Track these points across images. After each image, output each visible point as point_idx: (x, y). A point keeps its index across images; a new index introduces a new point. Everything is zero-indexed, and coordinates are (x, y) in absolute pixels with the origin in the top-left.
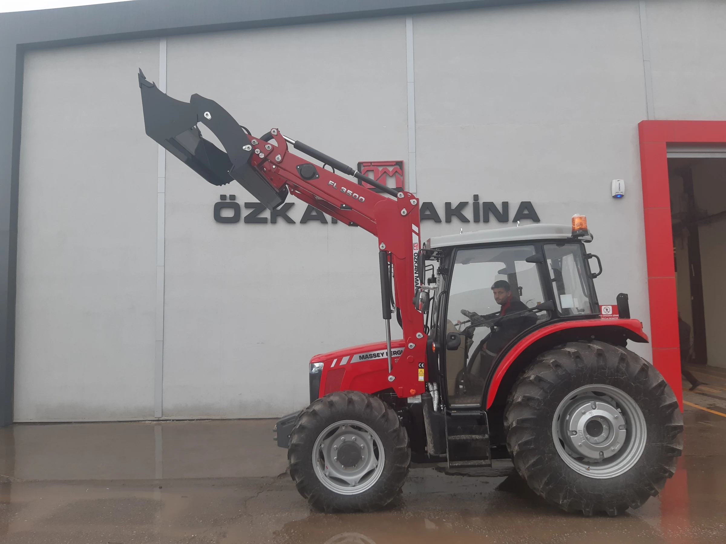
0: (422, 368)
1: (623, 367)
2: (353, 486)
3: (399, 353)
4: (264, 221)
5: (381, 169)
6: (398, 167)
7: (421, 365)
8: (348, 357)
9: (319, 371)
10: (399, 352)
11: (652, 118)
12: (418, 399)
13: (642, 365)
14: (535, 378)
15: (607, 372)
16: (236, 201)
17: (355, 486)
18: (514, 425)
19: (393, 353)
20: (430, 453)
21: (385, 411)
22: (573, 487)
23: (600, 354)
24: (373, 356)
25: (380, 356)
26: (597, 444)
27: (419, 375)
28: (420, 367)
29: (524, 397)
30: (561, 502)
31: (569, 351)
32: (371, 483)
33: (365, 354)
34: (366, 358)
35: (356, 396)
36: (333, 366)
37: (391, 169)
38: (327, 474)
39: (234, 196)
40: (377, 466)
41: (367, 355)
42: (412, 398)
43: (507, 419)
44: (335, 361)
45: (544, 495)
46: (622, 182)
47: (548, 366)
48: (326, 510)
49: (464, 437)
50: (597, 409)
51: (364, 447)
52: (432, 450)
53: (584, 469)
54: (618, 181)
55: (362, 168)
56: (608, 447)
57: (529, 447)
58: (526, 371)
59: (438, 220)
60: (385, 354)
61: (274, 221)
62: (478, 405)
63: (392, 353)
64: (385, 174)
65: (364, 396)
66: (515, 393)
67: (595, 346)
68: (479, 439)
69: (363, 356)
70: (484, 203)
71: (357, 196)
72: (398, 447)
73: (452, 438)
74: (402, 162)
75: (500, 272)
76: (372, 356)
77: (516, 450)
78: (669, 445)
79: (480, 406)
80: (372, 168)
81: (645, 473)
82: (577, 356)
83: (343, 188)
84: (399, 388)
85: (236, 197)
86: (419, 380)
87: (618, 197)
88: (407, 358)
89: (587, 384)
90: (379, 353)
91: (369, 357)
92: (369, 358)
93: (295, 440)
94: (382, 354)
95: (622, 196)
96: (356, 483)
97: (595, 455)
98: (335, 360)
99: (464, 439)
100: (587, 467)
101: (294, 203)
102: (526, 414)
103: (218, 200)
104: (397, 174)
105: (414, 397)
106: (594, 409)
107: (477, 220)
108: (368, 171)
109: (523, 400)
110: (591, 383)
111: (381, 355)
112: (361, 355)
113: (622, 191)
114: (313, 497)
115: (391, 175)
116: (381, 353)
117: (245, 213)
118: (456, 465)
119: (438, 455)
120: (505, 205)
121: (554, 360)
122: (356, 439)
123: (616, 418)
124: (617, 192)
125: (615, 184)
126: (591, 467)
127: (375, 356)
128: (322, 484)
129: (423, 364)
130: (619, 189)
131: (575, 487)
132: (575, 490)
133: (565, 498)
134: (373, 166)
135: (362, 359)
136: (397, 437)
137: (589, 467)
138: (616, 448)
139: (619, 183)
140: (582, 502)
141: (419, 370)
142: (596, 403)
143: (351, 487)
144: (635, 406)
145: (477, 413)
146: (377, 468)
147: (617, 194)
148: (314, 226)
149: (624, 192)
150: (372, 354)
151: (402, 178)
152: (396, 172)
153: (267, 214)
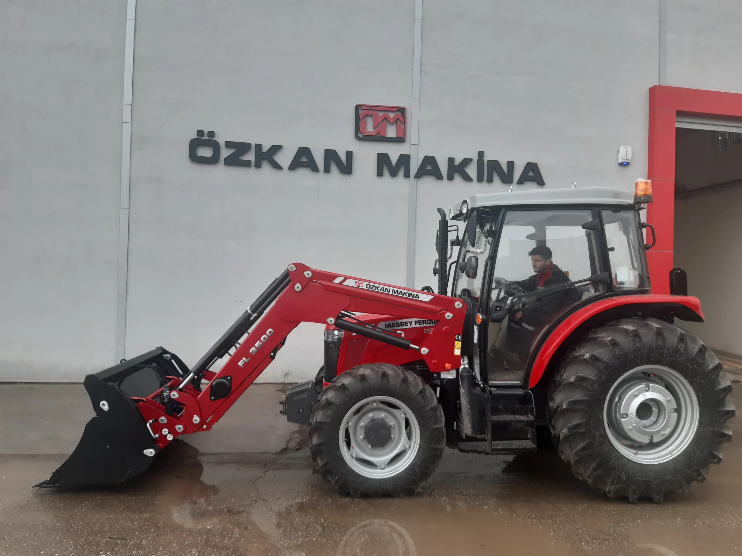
0: (459, 340)
1: (681, 347)
2: (382, 469)
3: (429, 323)
4: (247, 164)
5: (381, 114)
6: (399, 113)
7: (458, 337)
9: (338, 339)
11: (663, 84)
12: (452, 373)
13: (700, 345)
14: (590, 357)
15: (665, 352)
16: (215, 139)
17: (384, 469)
18: (565, 406)
19: (422, 322)
20: (465, 434)
21: (422, 387)
22: (622, 473)
23: (659, 333)
24: (400, 325)
25: (408, 325)
26: (646, 427)
27: (455, 348)
28: (457, 339)
29: (577, 377)
30: (608, 488)
31: (626, 329)
32: (403, 466)
33: (391, 322)
34: (392, 327)
35: (389, 369)
37: (392, 115)
38: (354, 455)
39: (213, 132)
40: (410, 447)
41: (393, 324)
42: (445, 372)
43: (552, 399)
45: (590, 481)
46: (630, 149)
47: (604, 344)
48: (352, 494)
49: (508, 417)
50: (651, 391)
51: (394, 425)
52: (470, 430)
53: (632, 454)
54: (626, 147)
55: (361, 112)
56: (659, 431)
57: (579, 430)
58: (577, 349)
59: (439, 177)
60: (413, 323)
61: (258, 165)
62: (519, 382)
64: (385, 121)
65: (399, 370)
66: (564, 371)
67: (653, 324)
68: (524, 421)
69: (389, 324)
70: (489, 161)
72: (435, 426)
73: (494, 418)
74: (405, 108)
75: (529, 237)
77: (563, 433)
78: (720, 430)
79: (521, 384)
80: (371, 112)
81: (694, 459)
82: (636, 335)
84: (433, 361)
85: (215, 133)
86: (455, 354)
87: (625, 164)
88: (443, 329)
89: (643, 365)
90: (407, 322)
91: (396, 325)
92: (395, 327)
93: (319, 416)
94: (411, 323)
95: (628, 164)
96: (385, 466)
97: (645, 440)
99: (508, 420)
100: (635, 451)
101: (282, 146)
102: (578, 396)
103: (195, 137)
104: (399, 122)
105: (448, 372)
106: (647, 391)
107: (480, 179)
108: (367, 115)
109: (576, 380)
110: (648, 363)
111: (409, 324)
112: (387, 323)
113: (629, 159)
114: (337, 481)
115: (392, 122)
116: (409, 322)
117: (225, 153)
118: (498, 448)
119: (476, 436)
120: (511, 165)
121: (611, 338)
122: (385, 416)
123: (668, 401)
124: (624, 160)
125: (622, 150)
126: (639, 452)
127: (402, 325)
128: (349, 467)
129: (460, 336)
130: (626, 156)
131: (624, 473)
132: (623, 477)
133: (612, 484)
134: (373, 110)
135: (388, 327)
136: (434, 416)
137: (637, 452)
138: (666, 432)
139: (627, 150)
140: (629, 488)
141: (456, 342)
142: (649, 385)
143: (380, 469)
144: (689, 389)
145: (520, 392)
146: (410, 450)
147: (623, 161)
148: (304, 174)
149: (630, 159)
150: (400, 323)
151: (403, 126)
152: (398, 119)
153: (250, 157)
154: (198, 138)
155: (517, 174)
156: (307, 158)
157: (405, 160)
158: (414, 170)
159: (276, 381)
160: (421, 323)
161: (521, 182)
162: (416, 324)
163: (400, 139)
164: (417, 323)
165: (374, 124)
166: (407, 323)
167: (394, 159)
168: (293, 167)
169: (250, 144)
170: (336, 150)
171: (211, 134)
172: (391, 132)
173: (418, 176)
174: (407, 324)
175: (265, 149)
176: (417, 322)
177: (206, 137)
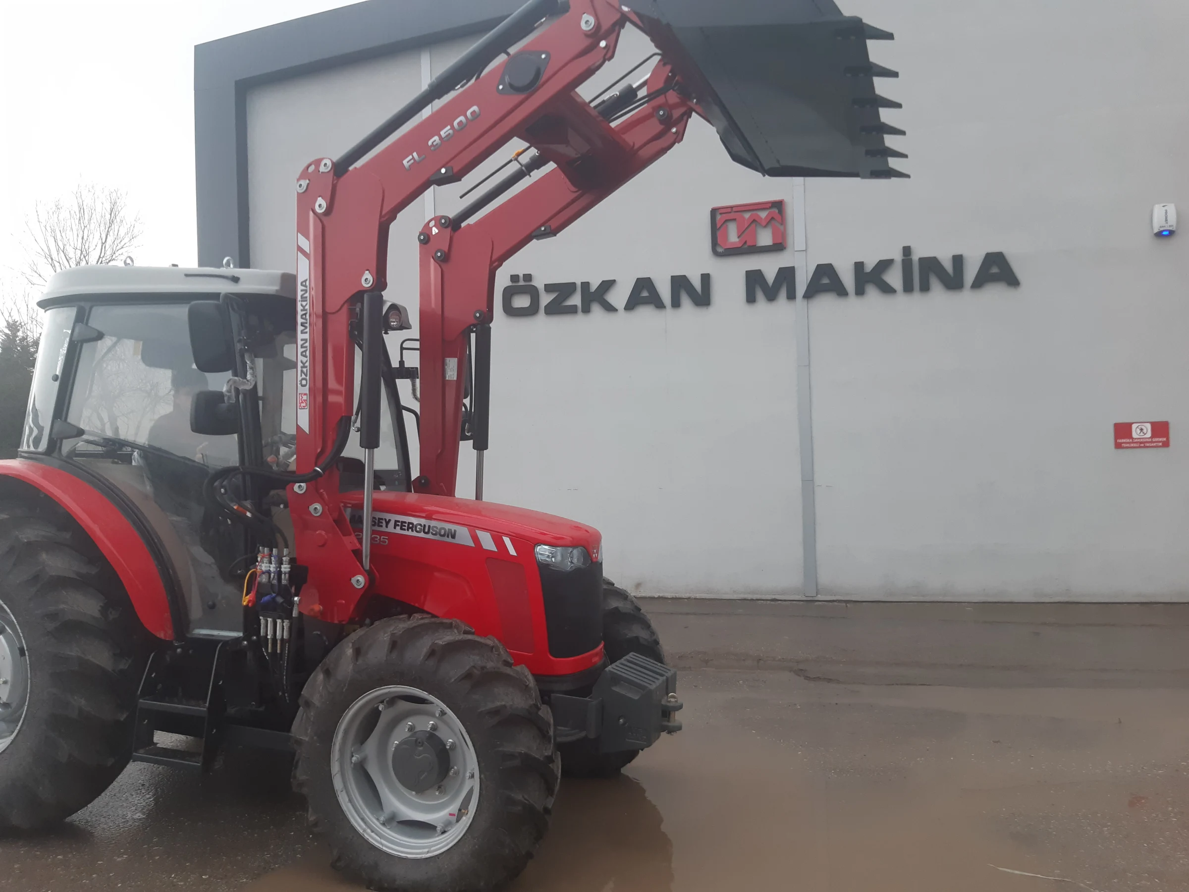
4: (573, 310)
5: (747, 215)
6: (775, 210)
16: (533, 283)
37: (763, 214)
39: (530, 275)
46: (1172, 209)
54: (1163, 206)
55: (719, 217)
59: (842, 292)
61: (586, 310)
64: (753, 225)
70: (921, 260)
74: (782, 202)
80: (732, 215)
85: (532, 276)
87: (1164, 235)
95: (1171, 233)
101: (614, 281)
104: (773, 222)
107: (908, 288)
108: (727, 221)
113: (1172, 224)
115: (764, 224)
117: (546, 299)
120: (958, 260)
124: (1163, 227)
125: (1158, 213)
130: (1166, 220)
134: (735, 212)
139: (1166, 211)
147: (1162, 229)
148: (646, 314)
149: (1175, 226)
151: (782, 228)
152: (773, 218)
153: (576, 300)
154: (514, 284)
155: (971, 273)
156: (649, 292)
157: (787, 275)
158: (801, 287)
161: (978, 284)
163: (778, 247)
165: (738, 231)
167: (770, 276)
168: (631, 305)
169: (574, 284)
170: (687, 276)
171: (528, 277)
172: (765, 238)
173: (809, 295)
175: (594, 287)
177: (522, 283)
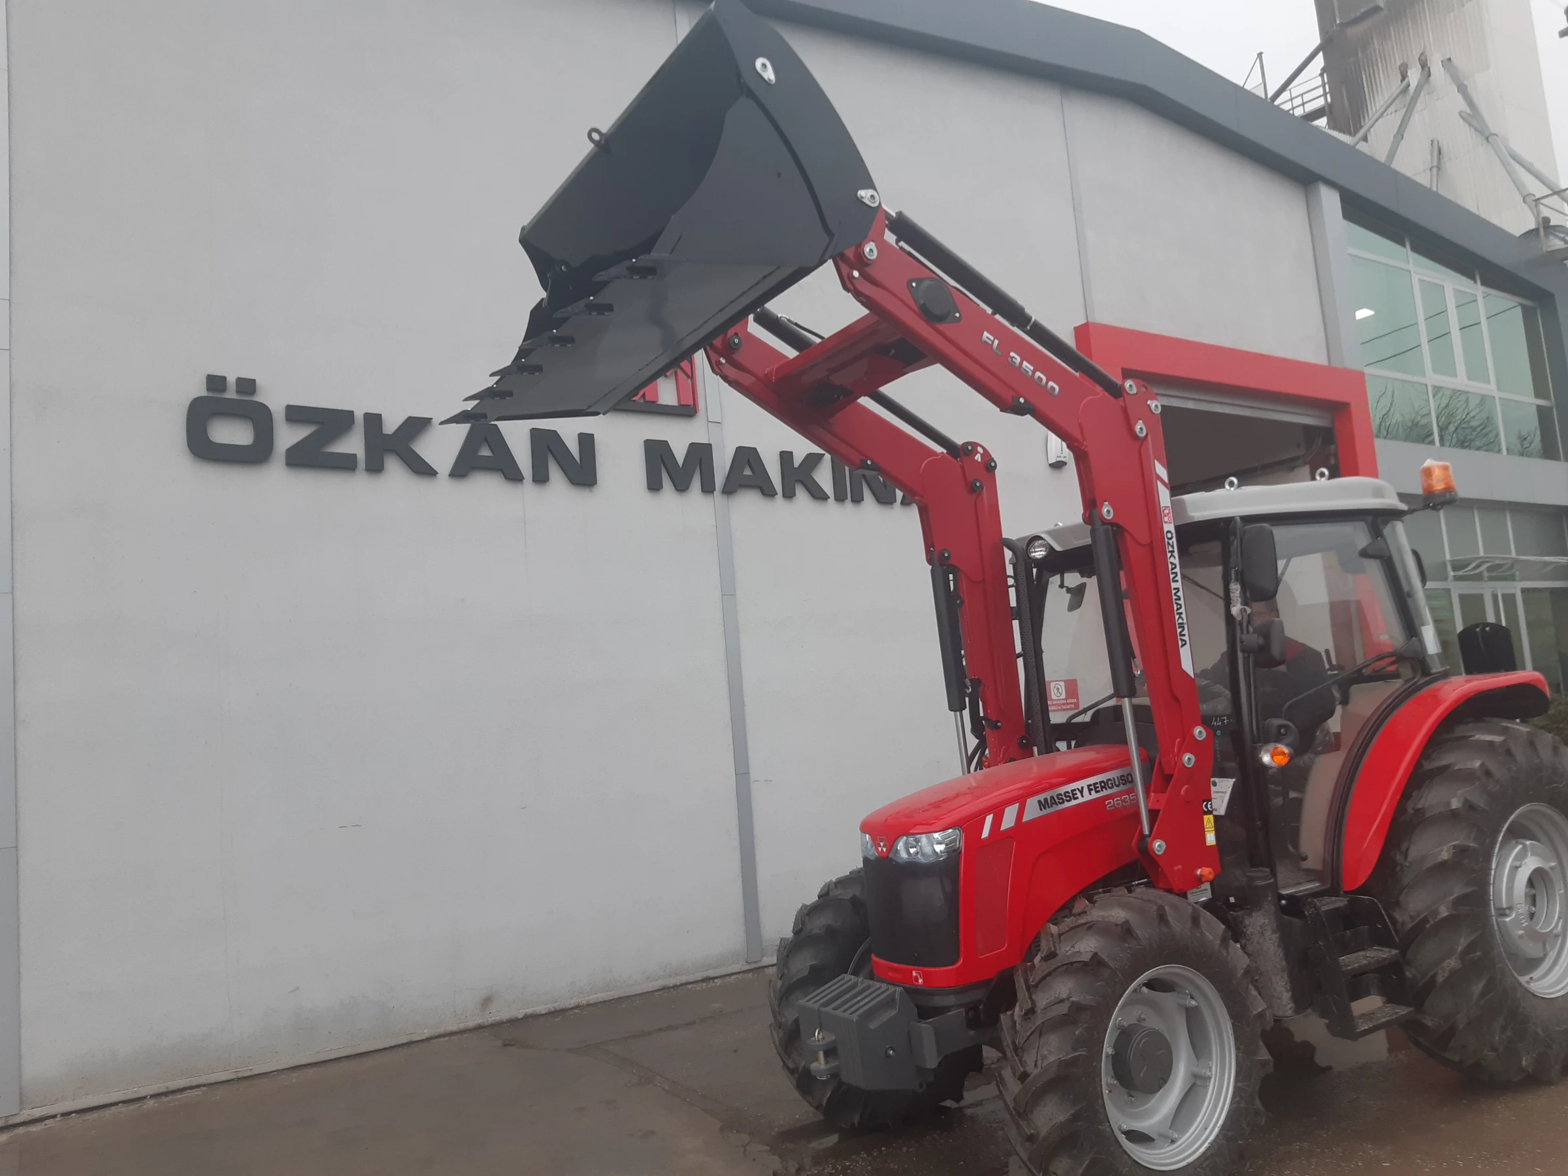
0: (1208, 812)
1: (1557, 764)
2: (1170, 1144)
3: (1110, 785)
4: (346, 464)
7: (1206, 807)
8: (1016, 807)
9: (947, 853)
10: (1110, 782)
11: (1094, 320)
12: (1205, 889)
14: (1461, 805)
15: (1544, 776)
16: (259, 398)
19: (1099, 785)
22: (1537, 1026)
23: (1529, 742)
24: (1065, 798)
25: (1077, 798)
27: (1206, 830)
28: (1206, 810)
29: (1453, 848)
30: (1524, 1062)
32: (1213, 1121)
36: (985, 834)
39: (252, 382)
42: (1195, 890)
43: (1400, 905)
44: (989, 819)
47: (1471, 776)
49: (1357, 960)
50: (1531, 856)
52: (1290, 1006)
53: (1528, 984)
56: (1554, 930)
57: (1474, 956)
59: (768, 491)
61: (375, 467)
63: (1098, 787)
68: (1387, 959)
71: (1044, 379)
73: (1343, 966)
76: (1062, 799)
77: (1447, 969)
79: (1329, 886)
82: (1508, 752)
83: (1012, 354)
85: (257, 385)
86: (1207, 845)
87: (1060, 466)
88: (1182, 792)
89: (1521, 806)
90: (1075, 790)
91: (1057, 801)
92: (1057, 804)
95: (1063, 465)
96: (1171, 1133)
98: (988, 817)
99: (1365, 965)
101: (427, 421)
102: (1461, 886)
103: (201, 391)
104: (680, 371)
105: (1197, 888)
106: (1528, 856)
107: (840, 498)
109: (1453, 855)
111: (1079, 795)
112: (1041, 797)
113: (1064, 456)
116: (1078, 789)
117: (287, 437)
121: (1477, 763)
123: (1550, 863)
124: (1058, 457)
129: (1210, 803)
130: (1062, 451)
133: (1529, 1051)
141: (1206, 817)
145: (1336, 903)
147: (1058, 460)
148: (487, 487)
149: (1067, 457)
150: (1063, 793)
151: (688, 382)
152: (677, 365)
153: (353, 444)
154: (211, 394)
159: (462, 1026)
160: (1097, 789)
162: (1090, 794)
163: (686, 410)
164: (1092, 789)
166: (1074, 792)
171: (247, 386)
172: (668, 394)
174: (1076, 794)
175: (391, 425)
176: (1091, 787)
177: (231, 394)
